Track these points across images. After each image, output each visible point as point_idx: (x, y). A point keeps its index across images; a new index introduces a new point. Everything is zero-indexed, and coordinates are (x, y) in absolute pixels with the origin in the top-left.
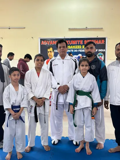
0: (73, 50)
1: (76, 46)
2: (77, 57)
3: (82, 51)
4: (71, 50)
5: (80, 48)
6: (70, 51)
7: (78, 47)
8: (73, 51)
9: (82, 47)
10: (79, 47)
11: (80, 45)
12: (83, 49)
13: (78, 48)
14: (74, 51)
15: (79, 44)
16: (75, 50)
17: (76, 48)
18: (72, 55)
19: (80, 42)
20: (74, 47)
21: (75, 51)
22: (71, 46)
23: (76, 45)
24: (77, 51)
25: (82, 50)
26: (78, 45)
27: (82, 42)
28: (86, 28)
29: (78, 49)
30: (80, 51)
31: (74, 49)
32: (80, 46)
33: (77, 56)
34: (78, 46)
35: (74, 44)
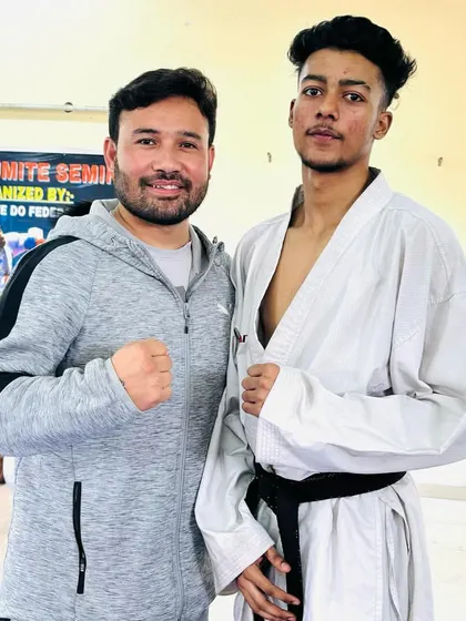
0: (4, 208)
1: (20, 188)
2: (22, 243)
3: (45, 215)
5: (39, 199)
8: (3, 213)
9: (45, 198)
10: (33, 194)
11: (36, 184)
12: (50, 205)
13: (30, 200)
14: (8, 211)
15: (32, 180)
16: (13, 207)
17: (21, 199)
19: (36, 171)
21: (16, 211)
23: (18, 184)
24: (23, 214)
25: (45, 208)
26: (26, 183)
27: (45, 171)
28: (69, 107)
29: (27, 205)
30: (37, 215)
31: (9, 204)
32: (39, 189)
33: (21, 238)
34: (30, 189)
35: (9, 179)
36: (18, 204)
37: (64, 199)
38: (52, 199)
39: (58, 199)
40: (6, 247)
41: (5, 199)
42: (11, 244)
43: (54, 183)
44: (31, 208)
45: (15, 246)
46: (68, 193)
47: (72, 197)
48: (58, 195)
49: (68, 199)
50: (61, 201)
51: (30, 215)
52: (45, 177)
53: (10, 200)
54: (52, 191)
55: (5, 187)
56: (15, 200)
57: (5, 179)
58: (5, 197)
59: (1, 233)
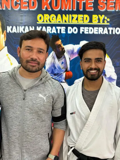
0: (63, 29)
1: (73, 15)
2: (76, 51)
3: (91, 33)
4: (59, 28)
5: (86, 22)
6: (54, 31)
7: (79, 19)
8: (63, 32)
9: (91, 21)
10: (82, 19)
11: (84, 12)
12: (93, 26)
13: (80, 22)
14: (66, 30)
15: (82, 10)
16: (69, 28)
17: (75, 22)
18: (59, 42)
19: (84, 4)
20: (67, 19)
21: (71, 30)
22: (59, 16)
23: (72, 12)
24: (76, 32)
25: (91, 28)
26: (78, 12)
27: (90, 3)
29: (79, 26)
30: (86, 33)
31: (67, 26)
32: (86, 16)
34: (80, 16)
35: (67, 10)
36: (72, 26)
37: (103, 22)
38: (95, 22)
39: (99, 22)
40: (66, 54)
41: (64, 23)
42: (68, 52)
43: (97, 12)
44: (81, 28)
45: (72, 53)
46: (106, 18)
47: (108, 20)
48: (99, 19)
49: (105, 21)
50: (101, 23)
51: (81, 33)
52: (90, 8)
53: (67, 23)
54: (95, 17)
55: (64, 15)
56: (71, 23)
57: (63, 10)
58: (64, 21)
59: (62, 45)
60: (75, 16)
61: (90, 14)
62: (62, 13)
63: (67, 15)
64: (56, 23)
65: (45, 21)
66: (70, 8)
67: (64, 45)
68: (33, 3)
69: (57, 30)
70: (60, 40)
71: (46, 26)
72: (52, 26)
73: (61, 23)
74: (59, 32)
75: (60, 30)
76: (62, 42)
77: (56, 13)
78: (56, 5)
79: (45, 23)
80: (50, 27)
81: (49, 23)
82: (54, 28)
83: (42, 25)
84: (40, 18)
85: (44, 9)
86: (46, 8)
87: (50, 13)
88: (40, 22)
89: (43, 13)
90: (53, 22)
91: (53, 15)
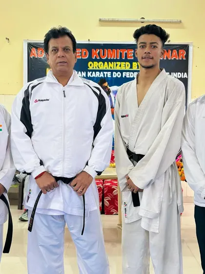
0: (109, 73)
1: (117, 63)
3: (131, 77)
4: (105, 73)
5: (128, 68)
6: (102, 75)
7: (122, 65)
8: (109, 76)
9: (131, 67)
10: (125, 66)
11: (126, 60)
12: (134, 71)
13: (123, 68)
14: (112, 75)
15: (124, 58)
16: (114, 73)
17: (118, 68)
18: (106, 84)
19: (126, 54)
20: (112, 66)
21: (115, 75)
22: (106, 63)
23: (116, 61)
24: (119, 76)
25: (131, 73)
26: (121, 60)
27: (131, 53)
28: (142, 20)
29: (122, 72)
30: (127, 77)
31: (112, 71)
32: (128, 63)
34: (123, 63)
35: (112, 58)
36: (117, 71)
38: (135, 68)
39: (138, 68)
41: (110, 69)
42: (113, 92)
43: (136, 60)
44: (124, 73)
48: (138, 66)
51: (124, 77)
52: (131, 57)
53: (113, 69)
54: (135, 64)
55: (110, 63)
56: (115, 69)
57: (109, 58)
58: (110, 67)
59: (108, 87)
60: (119, 63)
61: (131, 62)
62: (108, 61)
63: (113, 63)
64: (103, 69)
65: (95, 67)
66: (114, 57)
67: (110, 86)
68: (85, 53)
69: (104, 75)
70: (107, 83)
71: (95, 71)
72: (100, 71)
73: (108, 69)
74: (105, 76)
75: (107, 74)
76: (108, 84)
77: (104, 61)
78: (103, 55)
79: (95, 69)
80: (98, 72)
81: (97, 69)
82: (102, 73)
83: (92, 71)
84: (91, 65)
85: (94, 58)
86: (96, 57)
87: (98, 61)
88: (91, 68)
89: (93, 61)
90: (101, 68)
91: (101, 63)
